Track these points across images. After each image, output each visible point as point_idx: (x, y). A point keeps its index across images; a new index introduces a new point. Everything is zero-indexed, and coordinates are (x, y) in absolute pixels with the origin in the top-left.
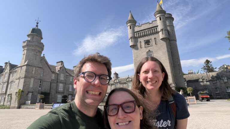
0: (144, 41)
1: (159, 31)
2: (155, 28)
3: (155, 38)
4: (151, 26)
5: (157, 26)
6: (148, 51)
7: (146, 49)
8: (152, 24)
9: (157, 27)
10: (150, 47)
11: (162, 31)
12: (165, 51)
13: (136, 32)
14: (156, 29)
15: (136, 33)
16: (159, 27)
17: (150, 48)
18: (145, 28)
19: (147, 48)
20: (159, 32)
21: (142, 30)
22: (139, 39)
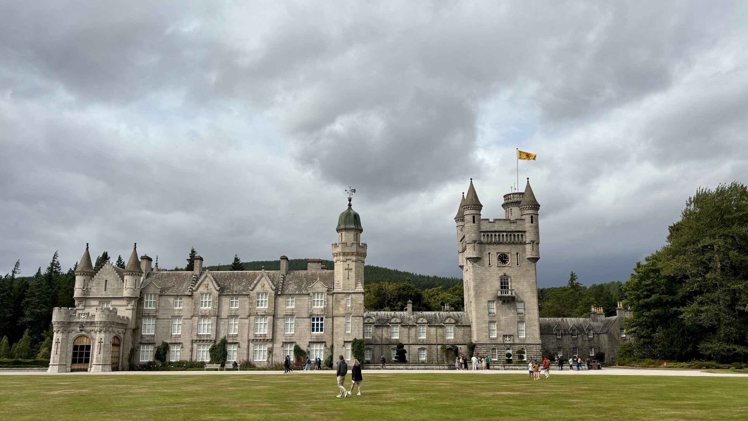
0: (498, 253)
1: (527, 242)
2: (520, 234)
3: (517, 254)
4: (513, 227)
5: (525, 232)
6: (503, 274)
7: (500, 270)
8: (515, 225)
9: (523, 234)
10: (507, 268)
11: (531, 244)
12: (533, 282)
13: (483, 232)
14: (522, 235)
15: (482, 234)
16: (527, 234)
17: (506, 270)
18: (501, 229)
19: (501, 268)
20: (525, 243)
21: (495, 232)
22: (487, 246)
